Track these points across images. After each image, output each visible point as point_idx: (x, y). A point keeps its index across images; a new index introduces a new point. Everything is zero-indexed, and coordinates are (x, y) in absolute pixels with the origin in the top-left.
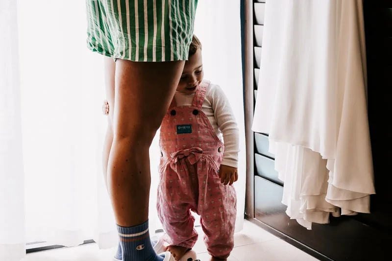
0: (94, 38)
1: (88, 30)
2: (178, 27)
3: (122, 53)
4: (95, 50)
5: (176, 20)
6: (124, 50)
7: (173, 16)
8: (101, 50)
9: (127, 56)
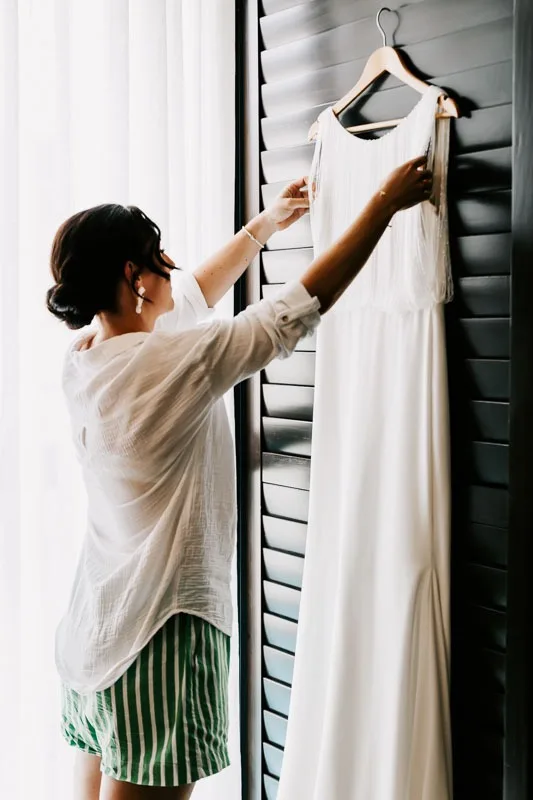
0: (71, 726)
1: (64, 711)
2: (199, 730)
3: (116, 770)
4: (73, 743)
5: (194, 720)
6: (119, 765)
7: (189, 716)
8: (82, 744)
9: (124, 775)
